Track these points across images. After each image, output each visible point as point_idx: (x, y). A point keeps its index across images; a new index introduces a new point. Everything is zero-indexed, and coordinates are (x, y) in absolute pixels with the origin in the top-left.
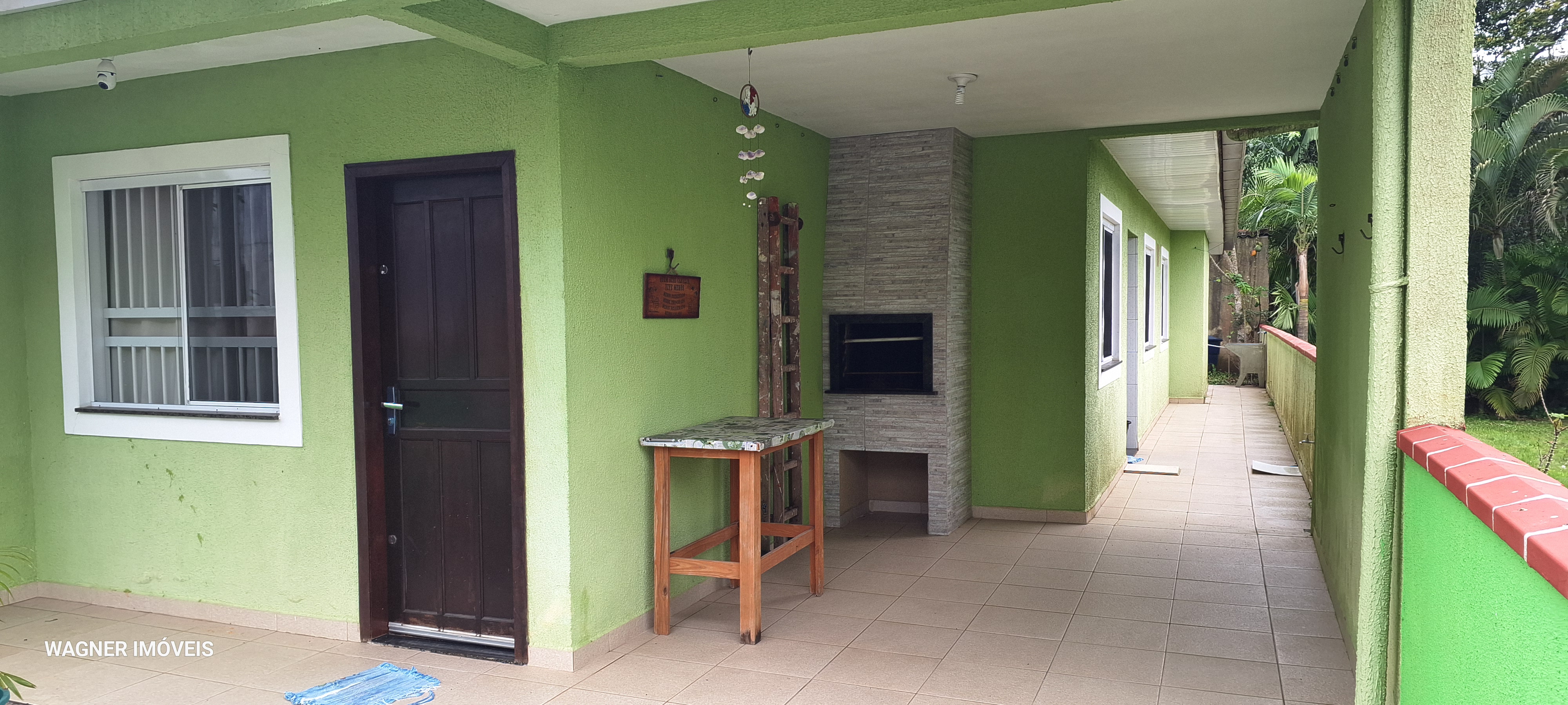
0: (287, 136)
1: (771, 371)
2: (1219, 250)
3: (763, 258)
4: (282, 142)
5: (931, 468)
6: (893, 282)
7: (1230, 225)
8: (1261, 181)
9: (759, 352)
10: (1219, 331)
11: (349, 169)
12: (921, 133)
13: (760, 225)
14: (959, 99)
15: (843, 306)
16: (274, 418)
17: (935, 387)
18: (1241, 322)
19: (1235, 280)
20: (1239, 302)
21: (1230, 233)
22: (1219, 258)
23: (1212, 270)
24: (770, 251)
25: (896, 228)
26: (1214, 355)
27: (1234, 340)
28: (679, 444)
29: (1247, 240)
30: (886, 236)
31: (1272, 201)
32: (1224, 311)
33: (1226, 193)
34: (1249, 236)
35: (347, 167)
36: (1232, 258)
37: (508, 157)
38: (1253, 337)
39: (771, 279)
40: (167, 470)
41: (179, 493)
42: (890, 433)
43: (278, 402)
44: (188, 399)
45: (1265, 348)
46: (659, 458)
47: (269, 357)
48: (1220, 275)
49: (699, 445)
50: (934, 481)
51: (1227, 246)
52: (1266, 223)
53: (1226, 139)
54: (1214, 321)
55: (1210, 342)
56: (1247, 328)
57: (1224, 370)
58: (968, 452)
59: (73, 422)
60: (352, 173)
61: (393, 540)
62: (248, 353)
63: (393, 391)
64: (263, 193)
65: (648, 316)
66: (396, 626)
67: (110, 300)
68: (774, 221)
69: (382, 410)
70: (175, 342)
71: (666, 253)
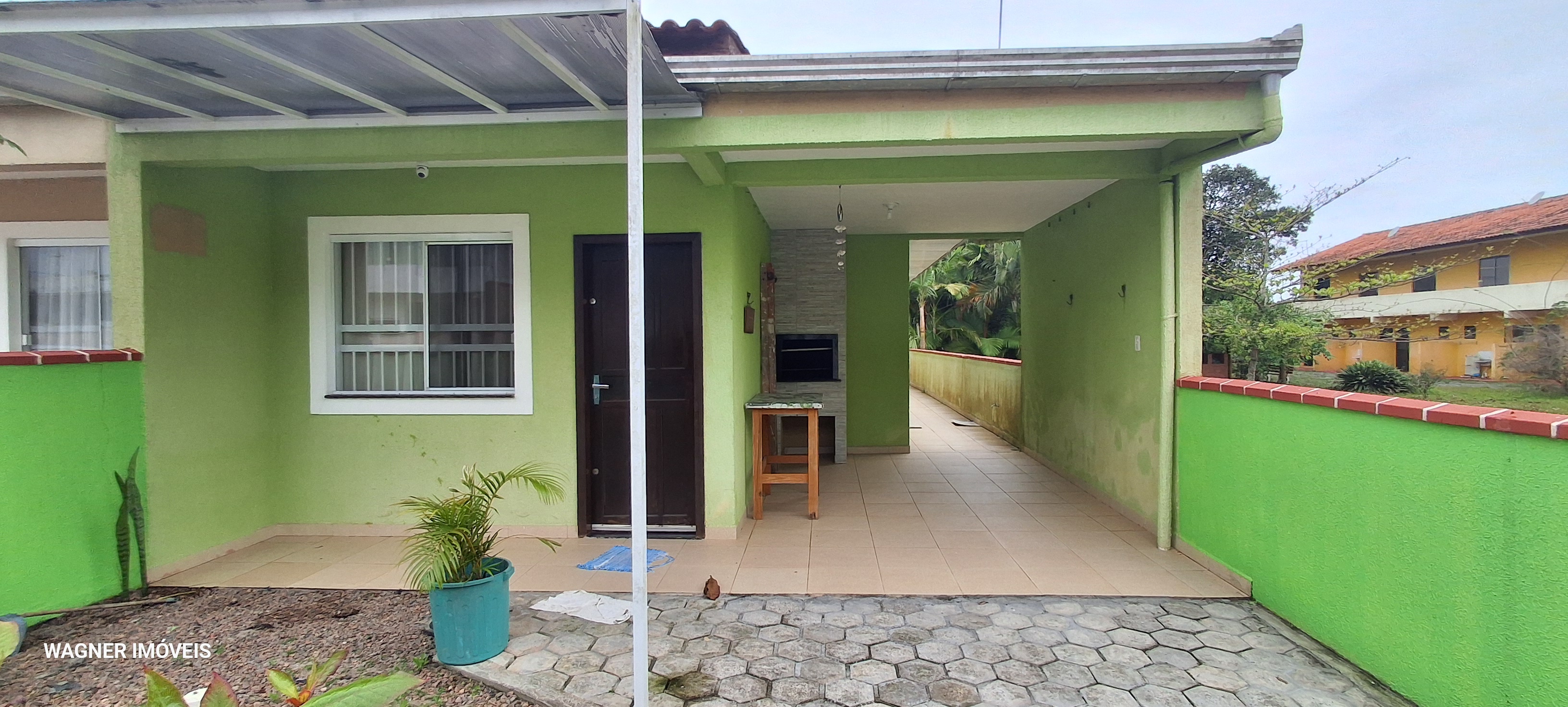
0: (528, 215)
3: (764, 299)
4: (525, 217)
5: (836, 425)
6: (814, 316)
9: (762, 355)
11: (577, 238)
13: (762, 279)
14: (890, 215)
15: (785, 328)
16: (511, 396)
17: (837, 377)
24: (765, 294)
25: (814, 284)
30: (808, 288)
35: (576, 237)
37: (697, 236)
39: (768, 311)
40: (411, 436)
41: (423, 451)
42: (827, 404)
43: (513, 386)
44: (428, 386)
46: (755, 416)
47: (508, 358)
50: (837, 432)
59: (319, 405)
60: (579, 240)
61: (596, 471)
62: (489, 354)
63: (596, 378)
64: (506, 250)
65: (745, 331)
66: (598, 527)
67: (344, 319)
68: (768, 277)
69: (591, 390)
70: (416, 348)
71: (749, 295)
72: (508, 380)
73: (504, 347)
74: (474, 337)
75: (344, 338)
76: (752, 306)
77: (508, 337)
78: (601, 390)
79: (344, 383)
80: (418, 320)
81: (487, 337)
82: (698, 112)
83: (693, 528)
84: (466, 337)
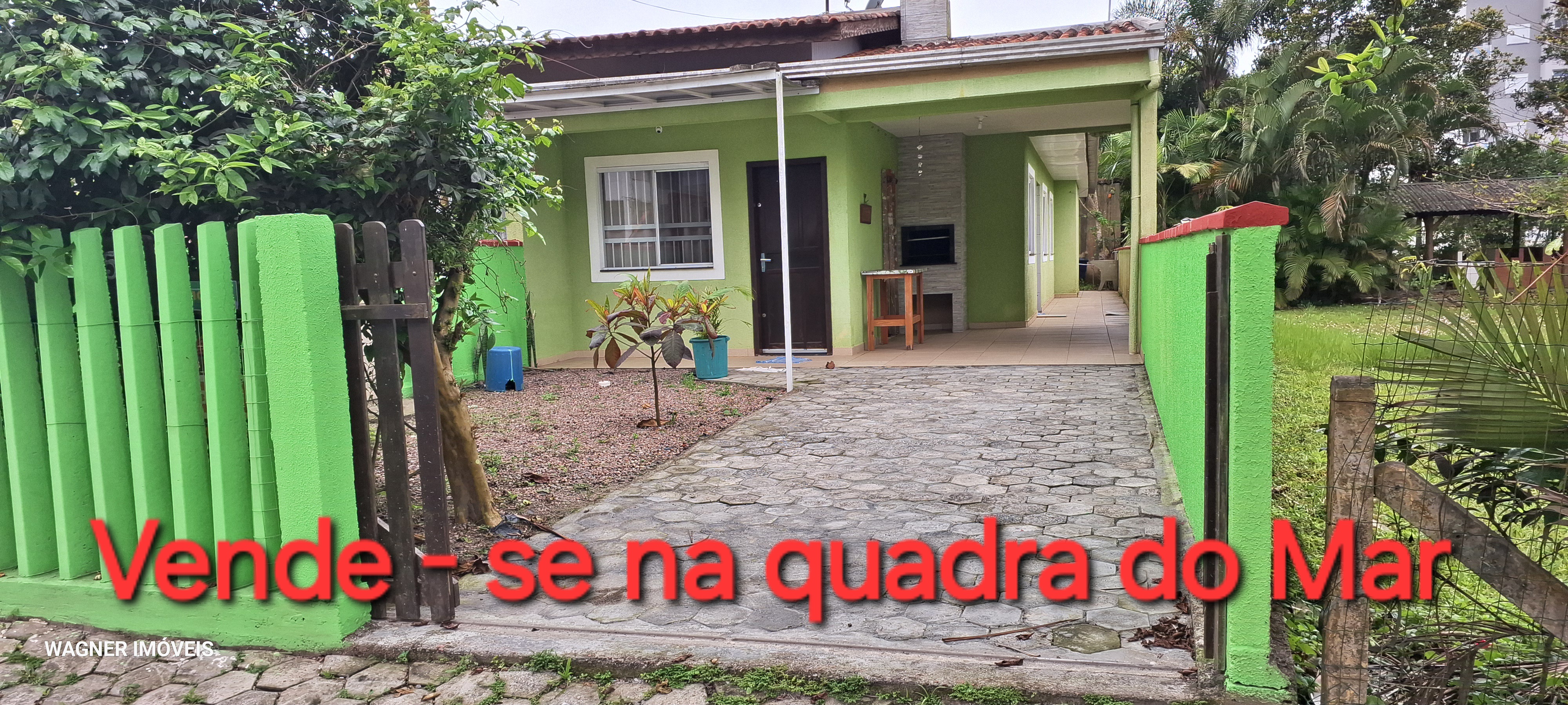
0: (718, 150)
1: (889, 251)
2: (1085, 194)
3: (884, 198)
4: (715, 152)
5: (954, 300)
6: (934, 209)
7: (1092, 175)
8: (1115, 142)
9: (883, 242)
10: (1086, 255)
12: (946, 135)
13: (883, 183)
14: (980, 127)
15: (909, 222)
16: (711, 268)
17: (956, 261)
18: (1101, 247)
19: (1097, 216)
20: (1099, 232)
21: (1093, 181)
22: (1085, 200)
23: (1081, 209)
24: (887, 195)
25: (934, 182)
26: (1082, 270)
27: (1097, 258)
28: (879, 273)
29: (1105, 186)
30: (929, 186)
31: (1122, 157)
32: (1090, 240)
33: (1090, 157)
34: (1107, 183)
35: (747, 163)
36: (1095, 200)
37: (823, 159)
38: (1110, 256)
39: (888, 207)
42: (933, 285)
43: (712, 262)
44: (660, 263)
45: (1117, 262)
46: (868, 280)
47: (707, 243)
48: (1086, 213)
49: (888, 272)
50: (955, 306)
51: (1091, 191)
52: (1118, 174)
53: (1090, 136)
54: (1083, 247)
55: (1080, 262)
56: (1106, 251)
57: (1090, 283)
58: (968, 295)
59: (597, 276)
60: (749, 165)
61: (764, 315)
62: (696, 242)
63: (763, 255)
64: (705, 173)
65: (862, 221)
66: (767, 351)
67: (606, 222)
68: (890, 180)
69: (759, 262)
70: (651, 239)
71: (865, 196)
72: (708, 257)
73: (705, 237)
74: (686, 231)
75: (607, 234)
76: (869, 203)
77: (707, 230)
78: (766, 262)
79: (609, 263)
80: (651, 221)
81: (693, 231)
82: (817, 91)
83: (825, 351)
84: (680, 232)
